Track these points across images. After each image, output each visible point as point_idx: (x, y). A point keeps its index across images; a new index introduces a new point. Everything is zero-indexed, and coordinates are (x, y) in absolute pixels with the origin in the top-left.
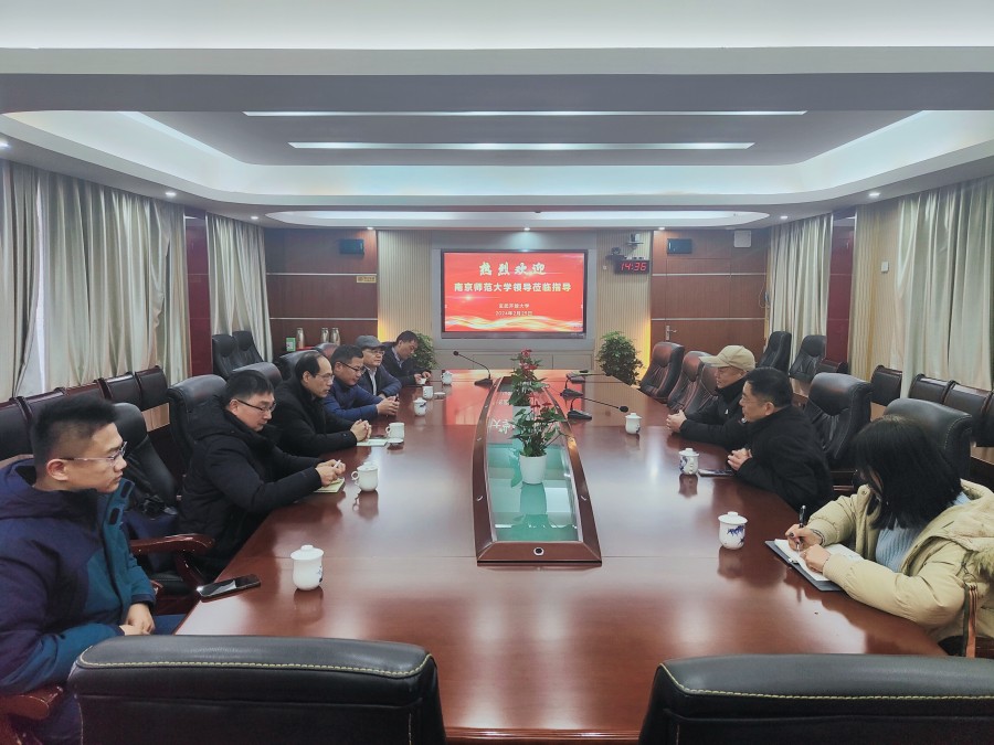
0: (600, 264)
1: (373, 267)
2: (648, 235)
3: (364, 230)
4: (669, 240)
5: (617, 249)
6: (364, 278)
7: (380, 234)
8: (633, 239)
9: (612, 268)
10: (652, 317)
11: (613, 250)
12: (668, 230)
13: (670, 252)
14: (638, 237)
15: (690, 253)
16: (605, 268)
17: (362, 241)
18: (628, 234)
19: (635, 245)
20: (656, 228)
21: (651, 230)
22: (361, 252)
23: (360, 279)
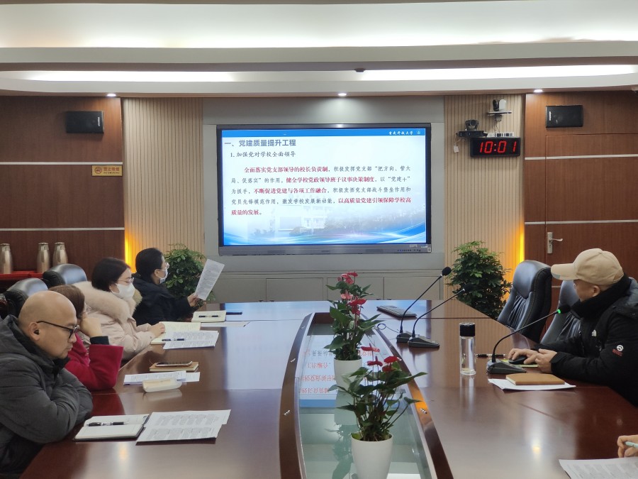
0: (449, 143)
1: (117, 151)
2: (518, 101)
3: (101, 97)
4: (550, 108)
5: (474, 122)
6: (103, 168)
7: (127, 104)
8: (496, 107)
9: (466, 149)
10: (526, 220)
11: (468, 124)
12: (549, 93)
13: (550, 125)
14: (503, 104)
15: (581, 126)
16: (456, 149)
17: (99, 114)
18: (490, 100)
19: (499, 115)
20: (530, 92)
21: (523, 94)
22: (98, 132)
23: (98, 170)
